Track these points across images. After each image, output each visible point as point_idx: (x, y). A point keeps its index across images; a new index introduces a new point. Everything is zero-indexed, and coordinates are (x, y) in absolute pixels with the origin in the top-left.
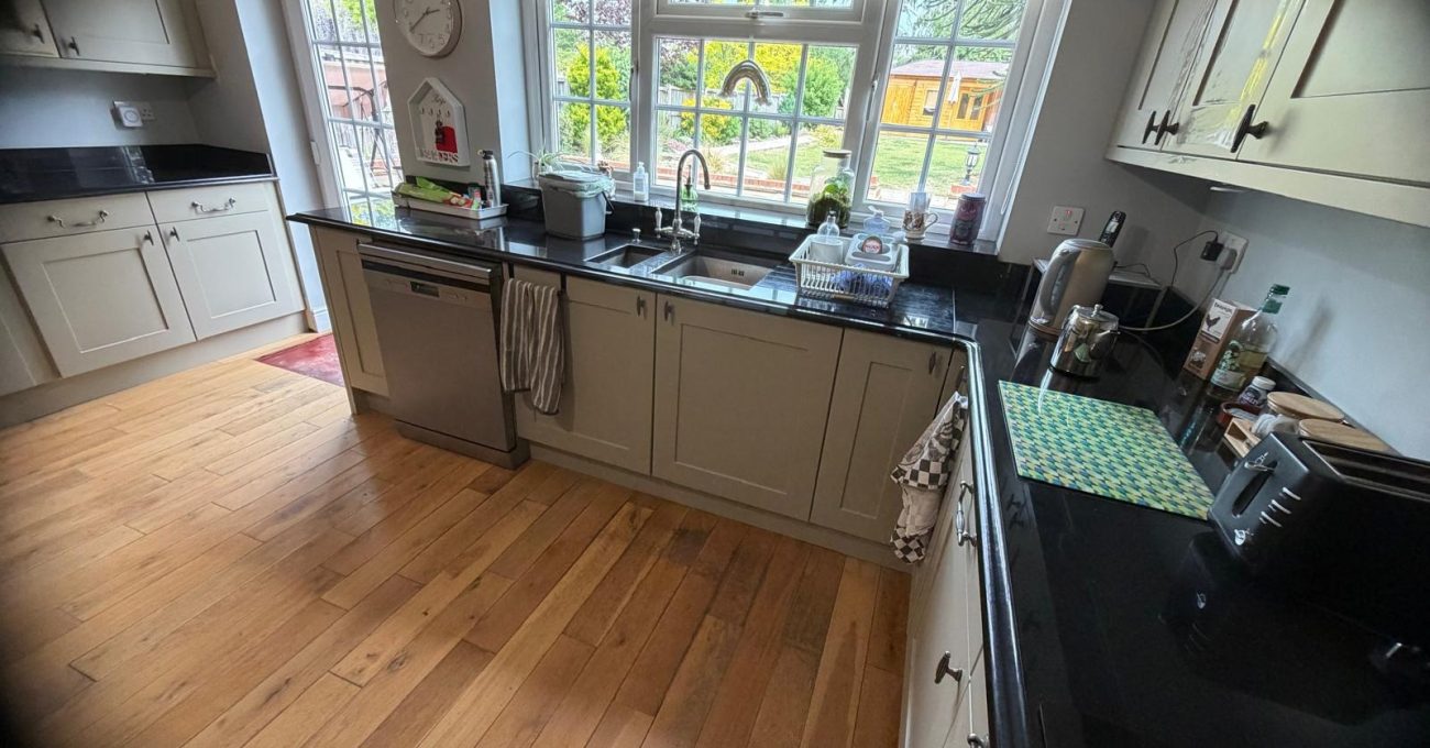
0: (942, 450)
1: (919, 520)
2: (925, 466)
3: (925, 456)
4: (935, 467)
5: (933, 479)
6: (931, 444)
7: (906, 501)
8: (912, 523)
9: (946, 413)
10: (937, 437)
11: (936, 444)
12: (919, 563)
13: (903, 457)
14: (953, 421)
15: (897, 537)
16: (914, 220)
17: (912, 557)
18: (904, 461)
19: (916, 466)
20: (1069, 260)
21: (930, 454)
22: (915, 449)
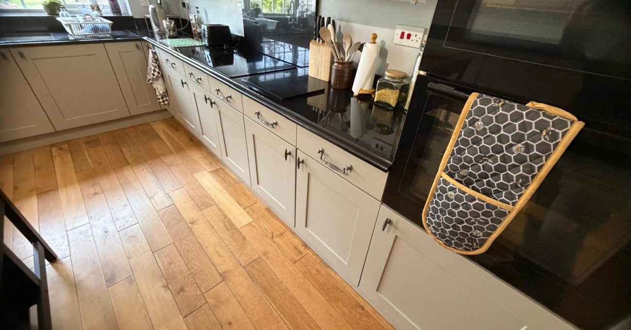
0: (156, 65)
1: (162, 88)
2: (154, 71)
3: (153, 68)
4: (157, 70)
5: (158, 73)
6: (152, 65)
7: (155, 86)
8: (160, 89)
9: (151, 55)
10: (153, 62)
11: (153, 64)
12: (168, 103)
13: (147, 75)
14: (154, 56)
15: (159, 99)
16: (95, 8)
17: (166, 102)
18: (148, 76)
19: (153, 72)
20: (154, 10)
21: (154, 67)
22: (149, 71)
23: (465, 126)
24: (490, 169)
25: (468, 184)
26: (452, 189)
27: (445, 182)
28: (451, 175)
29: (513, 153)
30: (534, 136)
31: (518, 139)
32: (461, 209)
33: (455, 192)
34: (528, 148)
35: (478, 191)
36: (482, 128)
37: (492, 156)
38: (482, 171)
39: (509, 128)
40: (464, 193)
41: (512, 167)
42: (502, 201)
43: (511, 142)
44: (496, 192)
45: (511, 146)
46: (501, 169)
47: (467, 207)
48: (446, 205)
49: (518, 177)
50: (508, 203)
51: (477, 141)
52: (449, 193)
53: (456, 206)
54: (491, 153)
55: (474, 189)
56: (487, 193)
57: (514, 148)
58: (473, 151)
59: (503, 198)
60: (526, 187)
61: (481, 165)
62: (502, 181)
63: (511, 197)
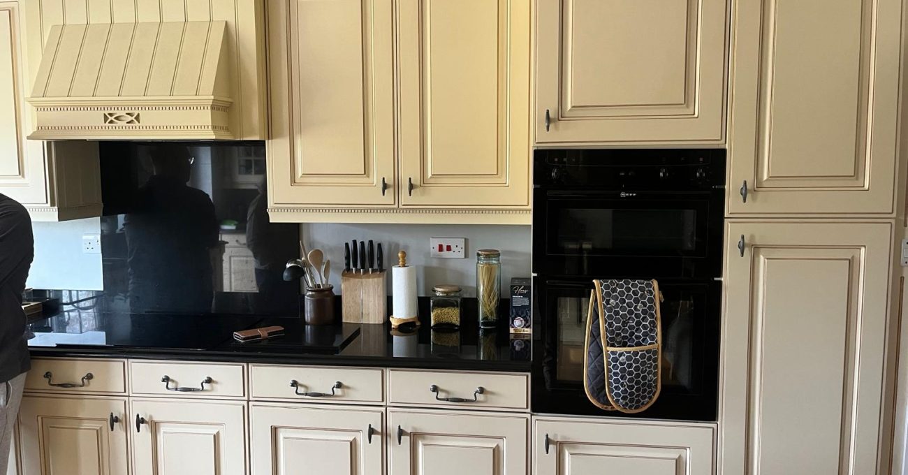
23: (605, 307)
24: (633, 327)
25: (625, 345)
26: (621, 355)
27: (613, 353)
28: (613, 346)
29: (639, 311)
30: (643, 296)
31: (637, 301)
32: (634, 365)
33: (624, 355)
34: (644, 304)
35: (632, 346)
36: (615, 303)
37: (630, 318)
38: (629, 331)
39: (629, 297)
40: (630, 352)
41: (644, 319)
42: (650, 344)
43: (635, 305)
44: (643, 340)
45: (636, 306)
46: (638, 323)
47: (636, 361)
48: (623, 370)
49: (650, 323)
50: (654, 343)
51: (617, 313)
52: (621, 359)
53: (630, 366)
54: (629, 316)
55: (630, 346)
56: (639, 344)
57: (638, 307)
58: (618, 321)
59: (649, 341)
60: (656, 327)
61: (627, 327)
62: (643, 331)
63: (652, 338)
